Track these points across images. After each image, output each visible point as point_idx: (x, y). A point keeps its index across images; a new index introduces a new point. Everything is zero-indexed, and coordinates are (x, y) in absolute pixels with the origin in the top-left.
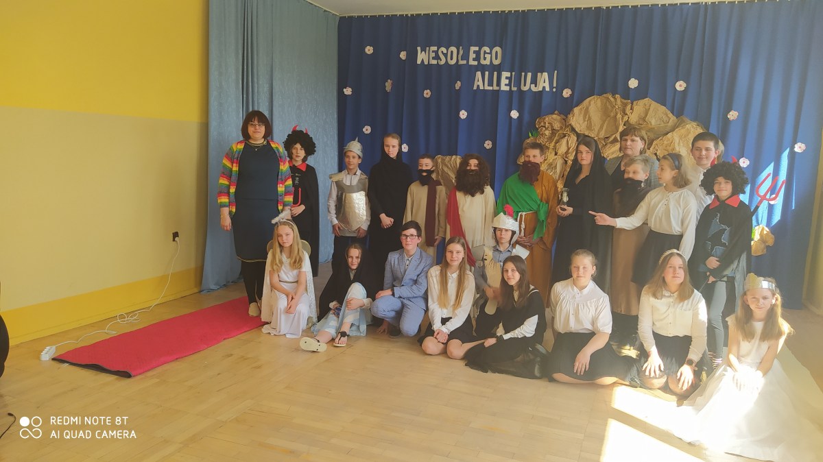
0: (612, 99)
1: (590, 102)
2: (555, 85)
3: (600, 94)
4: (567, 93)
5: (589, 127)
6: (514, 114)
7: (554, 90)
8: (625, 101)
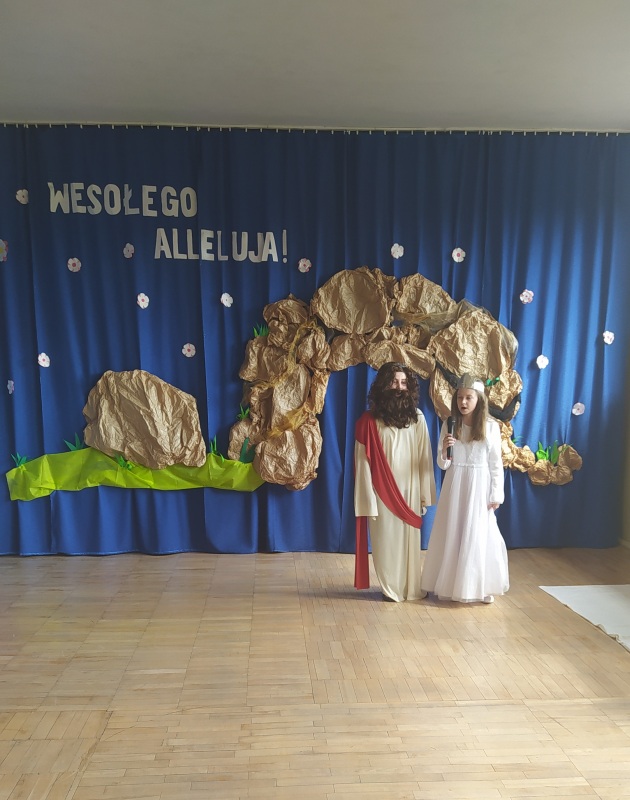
0: (371, 275)
1: (339, 279)
2: (285, 253)
3: (353, 267)
4: (304, 265)
5: (342, 318)
6: (226, 300)
7: (285, 260)
8: (389, 278)
